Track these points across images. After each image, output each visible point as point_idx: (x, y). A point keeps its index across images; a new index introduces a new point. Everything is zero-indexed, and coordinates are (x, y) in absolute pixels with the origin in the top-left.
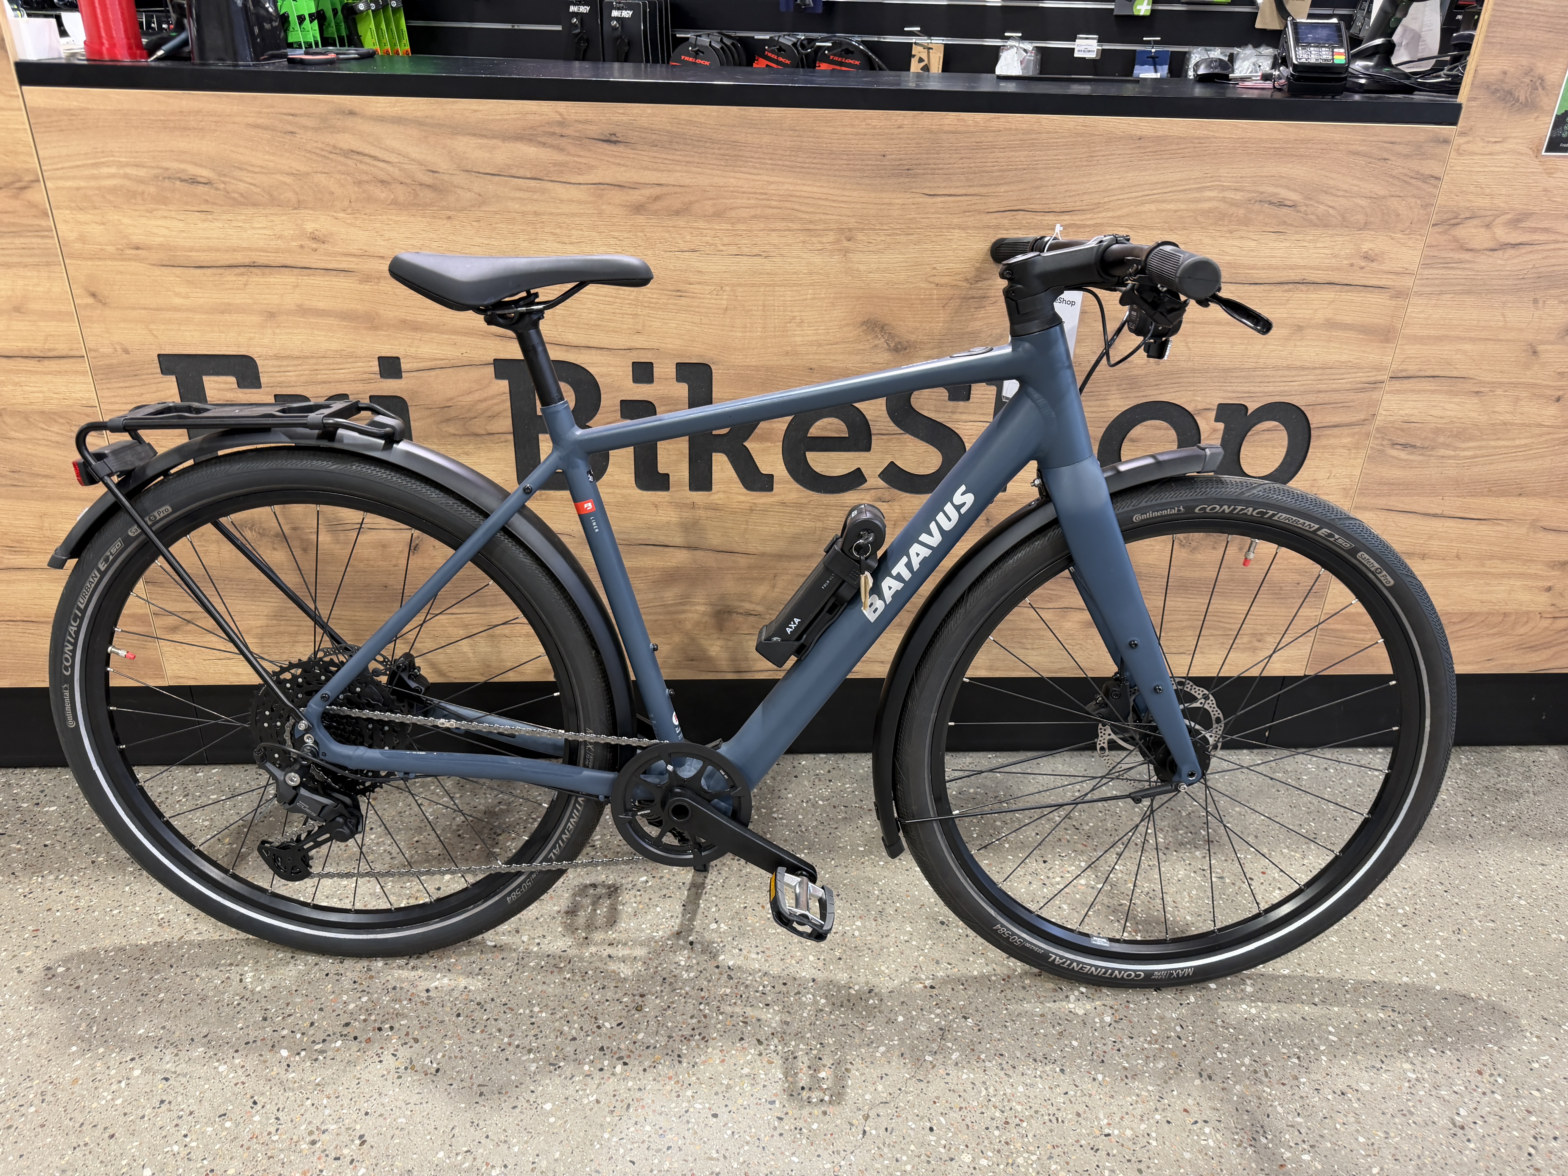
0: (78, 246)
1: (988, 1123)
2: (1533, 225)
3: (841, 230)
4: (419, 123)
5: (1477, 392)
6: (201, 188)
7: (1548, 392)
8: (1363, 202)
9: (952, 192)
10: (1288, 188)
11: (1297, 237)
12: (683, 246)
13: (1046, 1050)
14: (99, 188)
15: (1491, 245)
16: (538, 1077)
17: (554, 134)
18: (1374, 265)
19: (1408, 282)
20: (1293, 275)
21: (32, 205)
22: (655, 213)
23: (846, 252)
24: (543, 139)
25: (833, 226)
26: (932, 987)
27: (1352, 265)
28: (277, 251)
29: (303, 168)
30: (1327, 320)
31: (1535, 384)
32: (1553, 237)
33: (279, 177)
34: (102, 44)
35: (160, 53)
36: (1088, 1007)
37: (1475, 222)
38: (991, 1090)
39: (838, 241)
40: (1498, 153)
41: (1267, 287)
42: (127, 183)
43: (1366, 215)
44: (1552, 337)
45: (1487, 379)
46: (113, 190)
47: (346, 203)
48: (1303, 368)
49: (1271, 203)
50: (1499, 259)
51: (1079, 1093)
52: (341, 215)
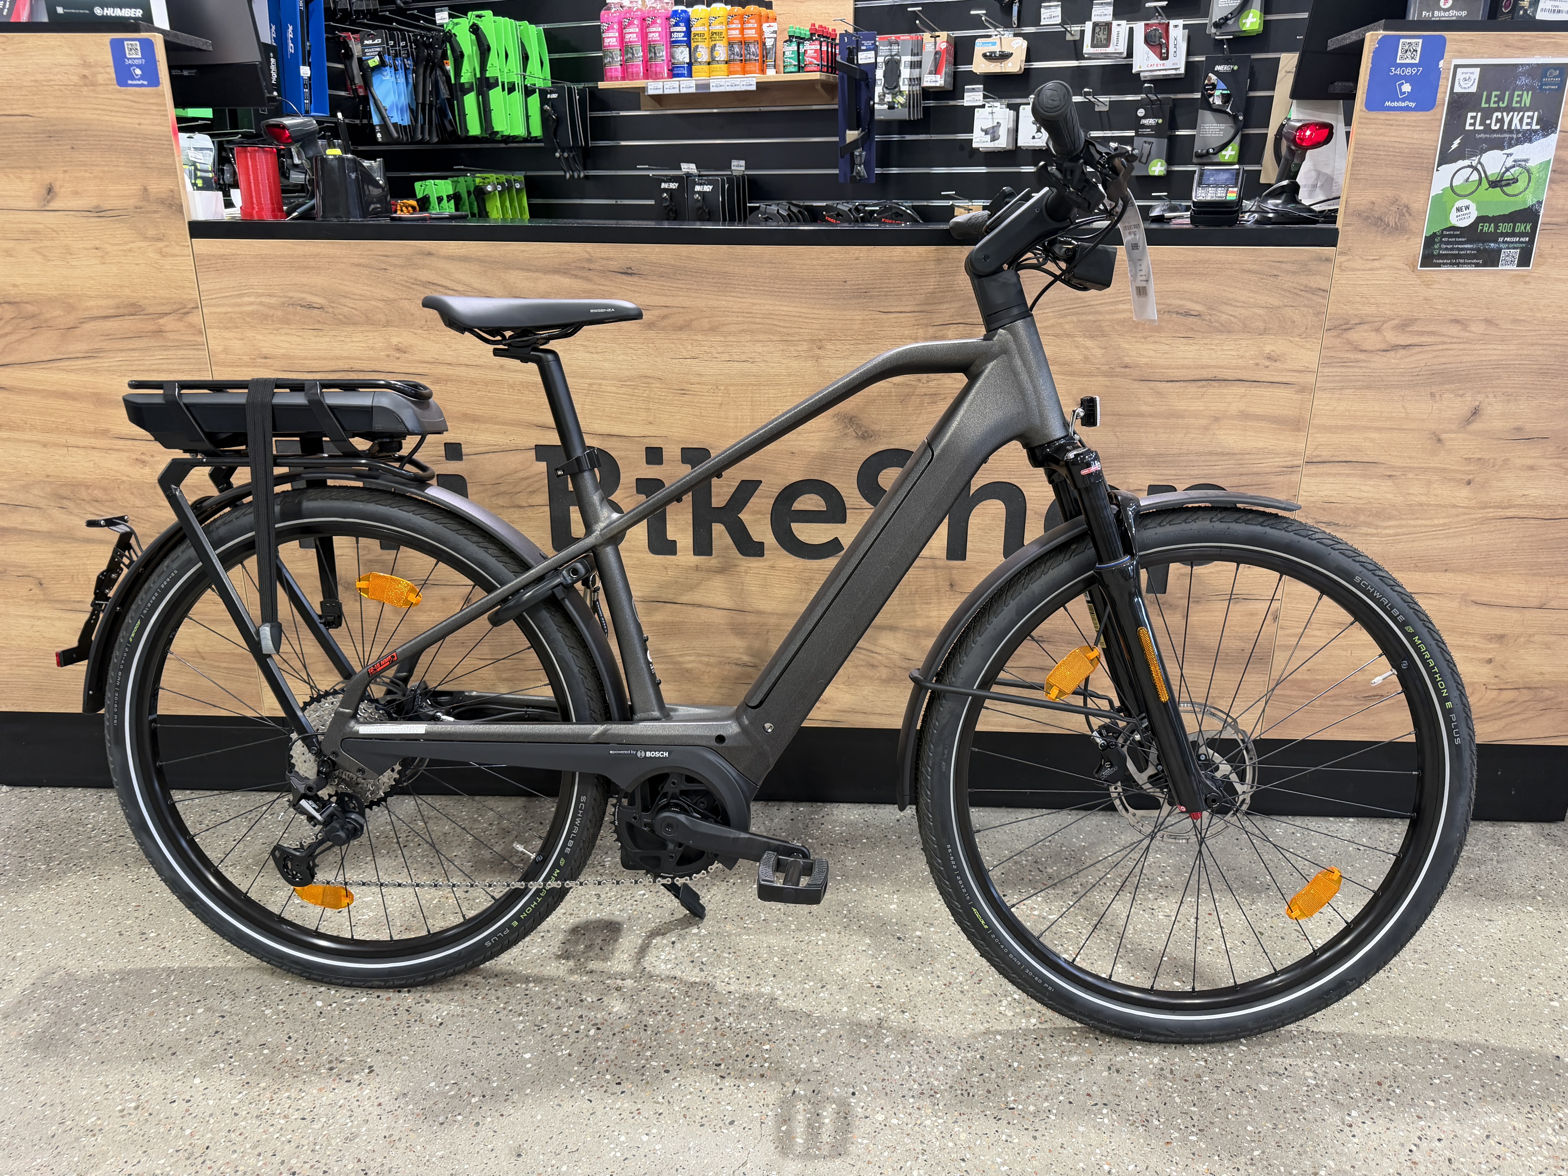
0: (222, 356)
1: (905, 1092)
2: (1420, 329)
3: (813, 341)
4: (480, 261)
5: (1390, 476)
6: (315, 312)
7: (1459, 476)
8: (1261, 312)
9: (902, 309)
10: (1192, 301)
11: (1205, 341)
12: (685, 354)
13: (971, 1040)
14: (241, 313)
15: (1384, 346)
16: (523, 1034)
17: (583, 268)
18: (1278, 364)
19: (1310, 379)
20: (1205, 374)
21: (191, 326)
22: (663, 329)
23: (817, 358)
24: (575, 273)
25: (807, 338)
26: (879, 987)
27: (1257, 364)
28: (370, 359)
29: (391, 296)
30: (1241, 412)
31: (1444, 469)
32: (1440, 339)
33: (373, 303)
34: (253, 208)
35: (295, 214)
36: (1018, 1010)
37: (1366, 327)
38: (914, 1068)
39: (810, 350)
40: (1377, 269)
41: (1183, 384)
42: (262, 308)
43: (1264, 321)
44: (1454, 427)
45: (1397, 464)
46: (251, 314)
47: (423, 322)
48: (1223, 454)
49: (1178, 313)
50: (1393, 358)
51: (994, 1075)
52: (419, 331)
